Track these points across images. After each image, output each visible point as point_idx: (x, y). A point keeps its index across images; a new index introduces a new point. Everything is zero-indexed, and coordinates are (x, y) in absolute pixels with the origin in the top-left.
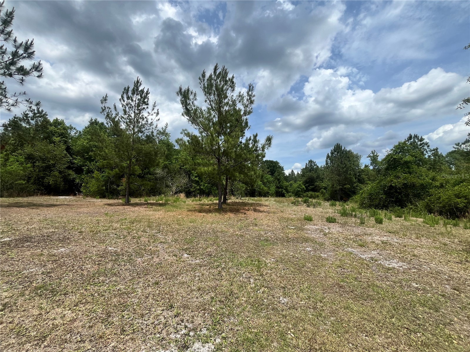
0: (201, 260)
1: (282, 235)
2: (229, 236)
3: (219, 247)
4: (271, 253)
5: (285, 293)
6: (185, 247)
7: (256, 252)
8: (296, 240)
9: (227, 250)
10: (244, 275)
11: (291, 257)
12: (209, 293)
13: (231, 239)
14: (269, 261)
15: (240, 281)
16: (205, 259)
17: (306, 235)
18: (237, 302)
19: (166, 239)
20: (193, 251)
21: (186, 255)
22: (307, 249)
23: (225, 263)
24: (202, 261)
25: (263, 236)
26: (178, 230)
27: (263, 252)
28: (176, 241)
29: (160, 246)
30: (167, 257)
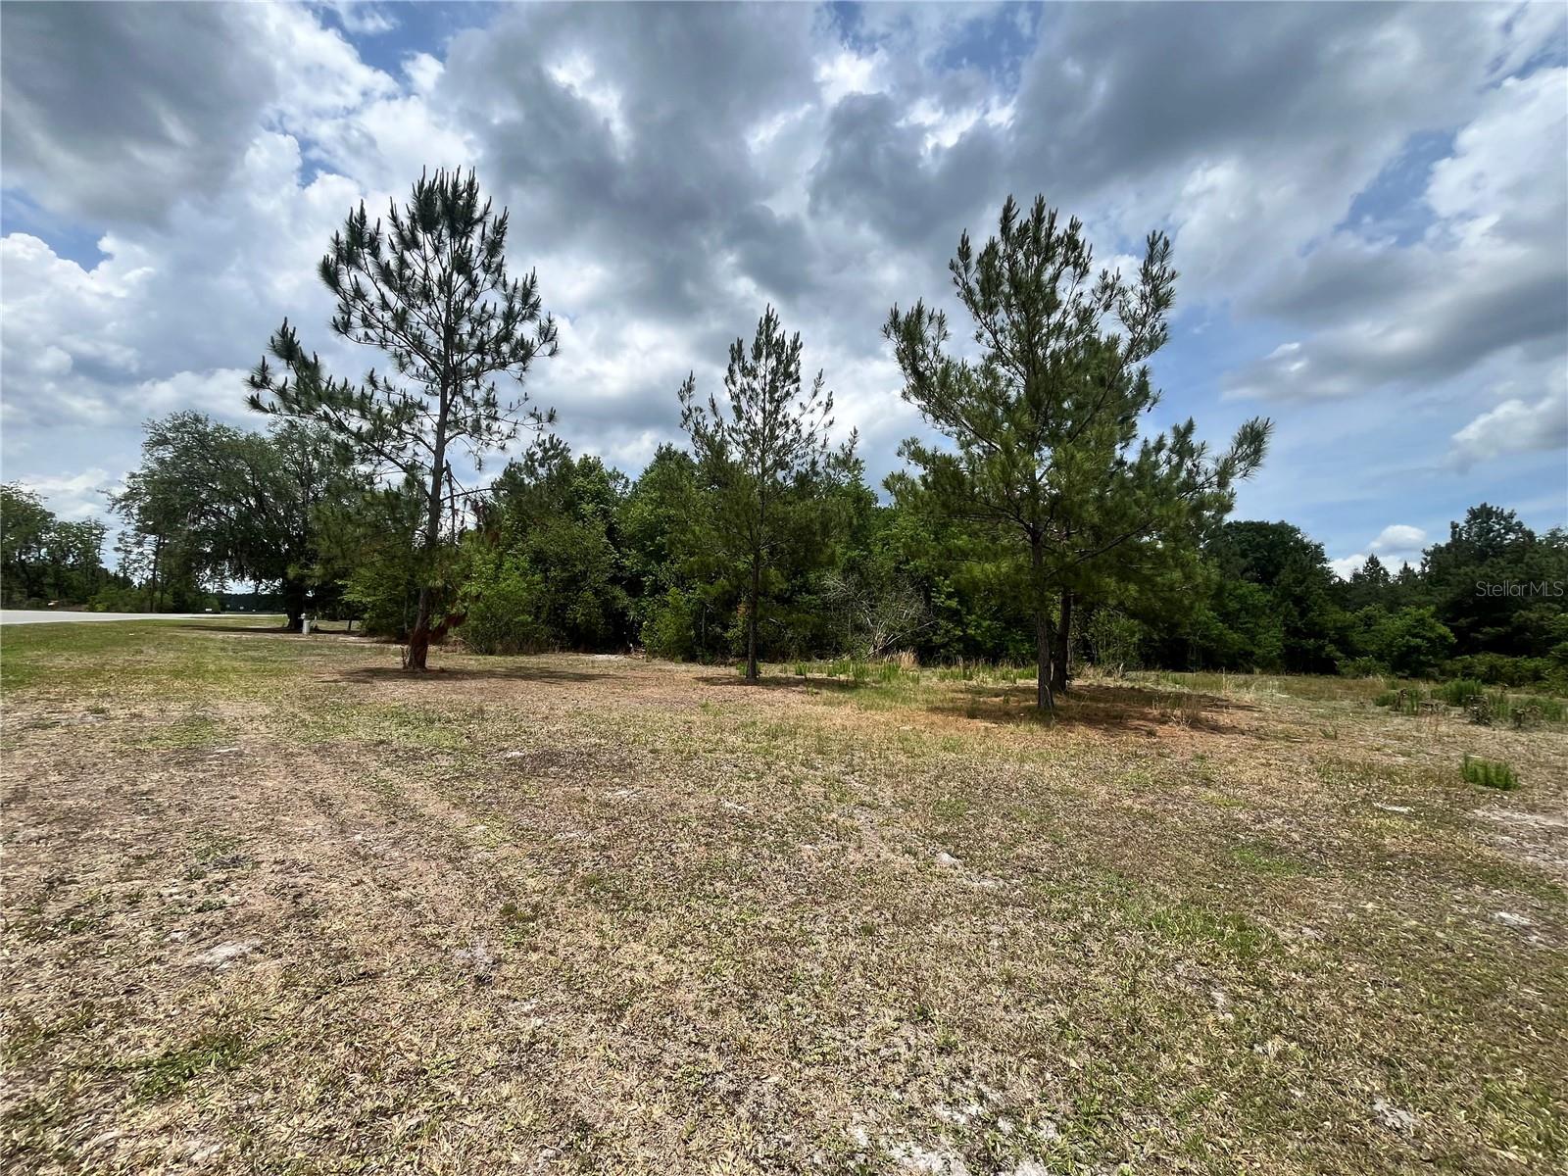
0: (1001, 882)
1: (1346, 834)
2: (1097, 813)
3: (1061, 847)
4: (1298, 906)
5: (1399, 1090)
6: (941, 830)
7: (1221, 886)
9: (1092, 863)
10: (1180, 968)
11: (1411, 937)
12: (1048, 1001)
13: (1104, 824)
14: (1298, 937)
15: (1167, 988)
16: (1014, 881)
18: (1165, 1063)
19: (875, 794)
20: (970, 847)
21: (945, 857)
23: (1093, 907)
24: (1004, 886)
25: (1250, 830)
26: (910, 771)
27: (1255, 893)
28: (907, 805)
29: (861, 818)
30: (885, 855)
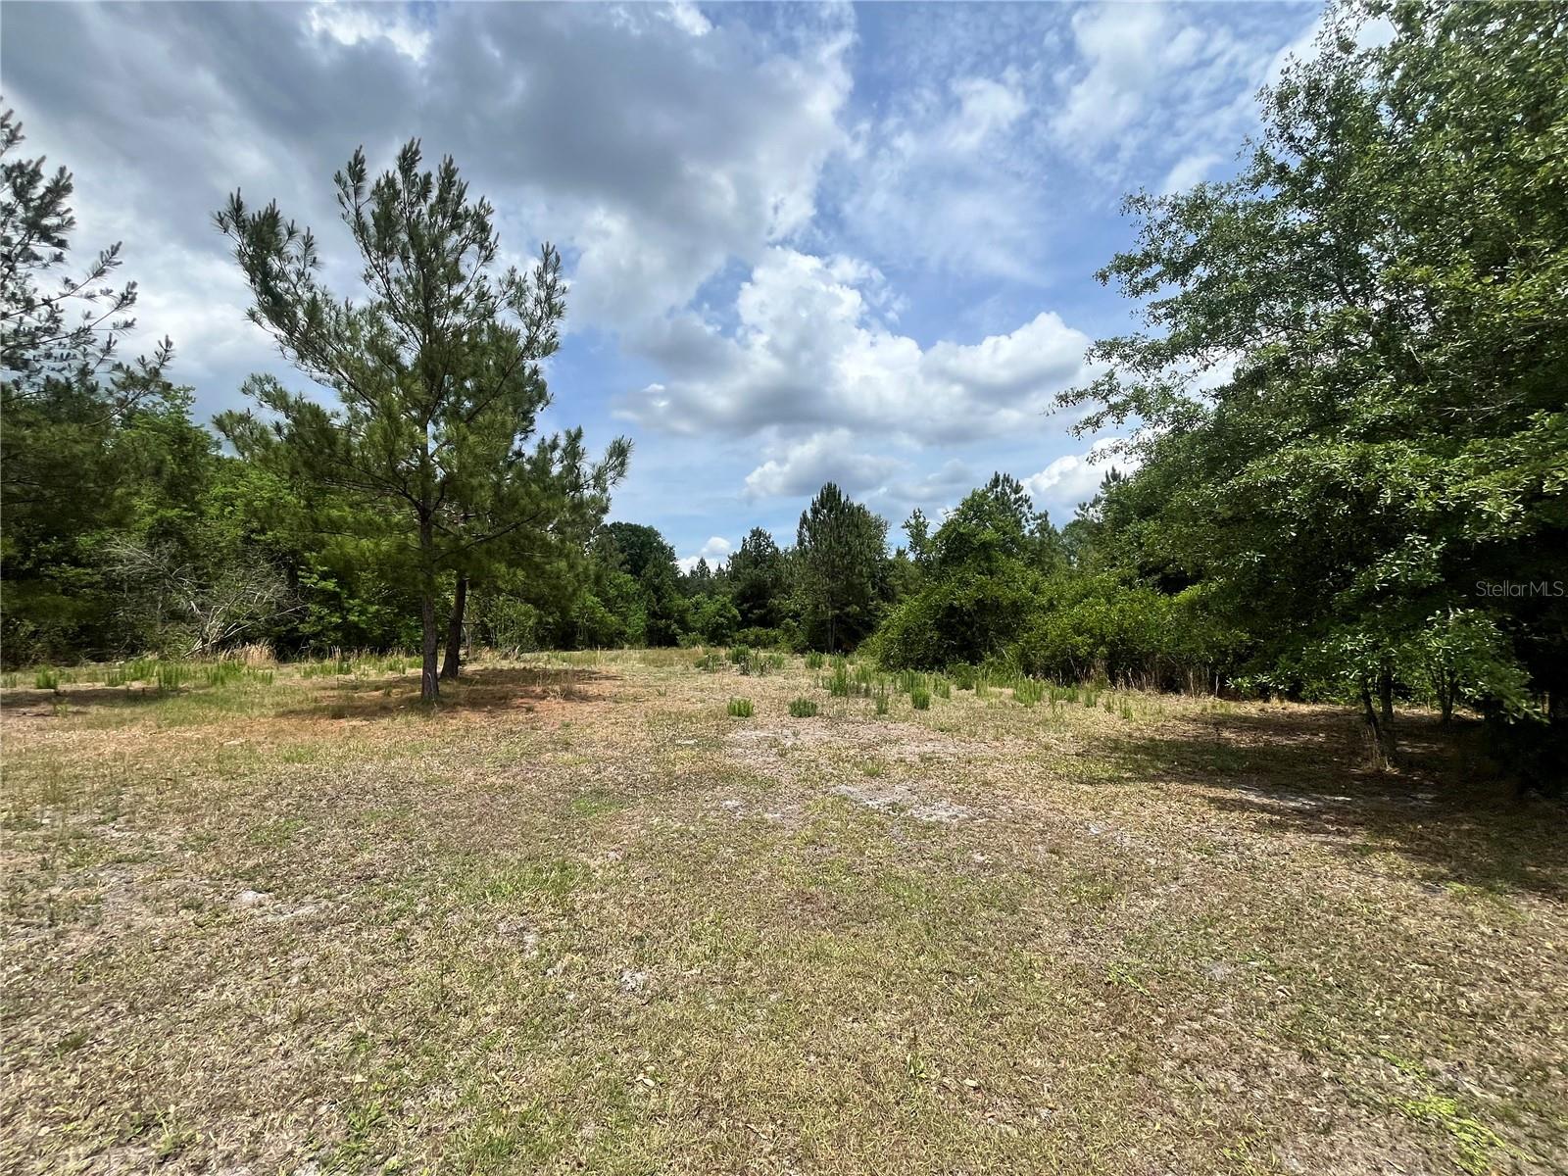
0: (325, 902)
1: (653, 769)
2: (459, 797)
3: (410, 842)
4: (610, 835)
5: (642, 958)
6: (250, 863)
7: (556, 837)
8: (697, 780)
9: (442, 848)
10: (501, 926)
11: (676, 835)
12: (348, 1021)
13: (461, 807)
14: (601, 861)
15: (486, 950)
16: (340, 898)
17: (728, 761)
18: (465, 1025)
19: (148, 842)
20: (290, 873)
21: (249, 896)
22: (728, 802)
23: (431, 894)
24: (327, 907)
25: (589, 781)
26: (219, 800)
27: (581, 835)
28: (205, 843)
29: (111, 879)
30: (144, 918)
